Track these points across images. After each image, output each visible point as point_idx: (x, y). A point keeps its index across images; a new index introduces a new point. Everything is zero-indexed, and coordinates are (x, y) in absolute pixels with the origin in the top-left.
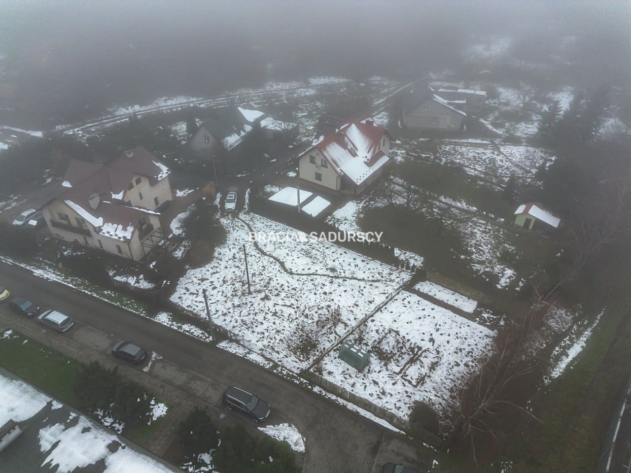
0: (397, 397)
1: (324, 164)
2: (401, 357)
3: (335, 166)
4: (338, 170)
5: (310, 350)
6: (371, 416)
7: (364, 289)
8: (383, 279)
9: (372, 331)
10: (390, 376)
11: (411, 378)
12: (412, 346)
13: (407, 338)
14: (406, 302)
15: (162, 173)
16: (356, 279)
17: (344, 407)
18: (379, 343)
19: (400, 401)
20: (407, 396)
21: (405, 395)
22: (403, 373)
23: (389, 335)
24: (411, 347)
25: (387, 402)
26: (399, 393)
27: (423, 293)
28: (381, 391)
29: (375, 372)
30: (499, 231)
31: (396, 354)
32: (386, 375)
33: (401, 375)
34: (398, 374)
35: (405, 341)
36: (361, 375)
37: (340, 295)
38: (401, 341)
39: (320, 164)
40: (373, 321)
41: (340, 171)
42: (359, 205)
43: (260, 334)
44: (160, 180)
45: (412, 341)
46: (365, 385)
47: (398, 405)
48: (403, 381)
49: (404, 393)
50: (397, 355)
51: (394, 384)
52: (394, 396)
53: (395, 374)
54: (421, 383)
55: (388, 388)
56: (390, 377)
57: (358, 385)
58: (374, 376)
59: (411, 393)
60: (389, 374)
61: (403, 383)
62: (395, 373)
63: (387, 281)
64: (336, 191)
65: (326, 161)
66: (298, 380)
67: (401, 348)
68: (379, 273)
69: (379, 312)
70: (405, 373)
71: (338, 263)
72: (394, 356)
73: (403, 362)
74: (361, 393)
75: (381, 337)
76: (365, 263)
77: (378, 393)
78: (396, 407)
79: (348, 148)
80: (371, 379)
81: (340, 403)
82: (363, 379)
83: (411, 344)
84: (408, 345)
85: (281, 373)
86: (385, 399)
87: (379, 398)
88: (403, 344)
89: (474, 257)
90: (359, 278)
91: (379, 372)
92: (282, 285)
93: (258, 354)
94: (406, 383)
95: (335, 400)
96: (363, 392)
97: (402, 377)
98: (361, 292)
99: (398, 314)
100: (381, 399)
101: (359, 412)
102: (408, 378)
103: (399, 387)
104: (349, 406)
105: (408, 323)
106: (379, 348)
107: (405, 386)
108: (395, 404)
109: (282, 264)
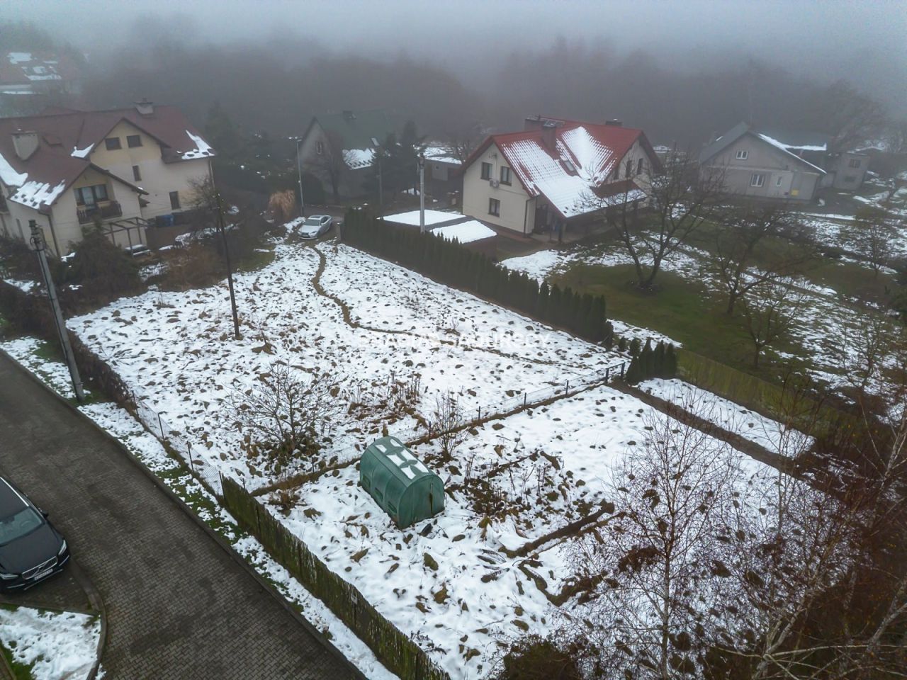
0: (480, 617)
1: (505, 179)
2: (543, 517)
3: (523, 176)
4: (530, 185)
5: (296, 456)
6: (361, 657)
7: (506, 370)
8: (563, 362)
9: (485, 445)
10: (486, 555)
11: (551, 573)
12: (587, 499)
13: (578, 476)
14: (604, 407)
15: (195, 150)
16: (498, 352)
17: (297, 608)
18: (492, 474)
19: (484, 631)
20: (516, 623)
21: (513, 617)
22: (528, 555)
23: (528, 462)
24: (583, 501)
25: (438, 626)
26: (493, 607)
27: (658, 399)
28: (438, 589)
29: (445, 536)
30: (889, 329)
31: (529, 508)
32: (473, 550)
33: (519, 559)
34: (511, 555)
35: (570, 484)
36: (400, 536)
37: (442, 371)
38: (558, 481)
39: (498, 178)
40: (497, 427)
41: (532, 187)
42: (563, 257)
43: (198, 406)
44: (187, 160)
45: (593, 487)
46: (395, 562)
47: (472, 643)
48: (523, 577)
49: (511, 611)
50: (532, 512)
51: (486, 579)
52: (473, 613)
53: (504, 555)
54: (579, 594)
55: (465, 586)
56: (486, 558)
57: (372, 560)
58: (435, 546)
59: (534, 618)
60: (485, 551)
61: (519, 584)
62: (503, 549)
63: (572, 366)
64: (524, 235)
65: (511, 171)
66: (213, 512)
67: (553, 497)
68: (557, 352)
69: (524, 414)
70: (536, 556)
71: (471, 323)
72: (521, 510)
73: (542, 530)
74: (370, 582)
75: (502, 462)
76: (532, 333)
77: (425, 593)
78: (462, 648)
79: (560, 158)
80: (421, 551)
81: (288, 595)
82: (399, 547)
83: (585, 493)
84: (574, 494)
85: (182, 488)
86: (437, 614)
87: (420, 607)
88: (559, 488)
89: (815, 358)
90: (504, 352)
91: (459, 538)
92: (321, 338)
93: (158, 439)
94: (530, 586)
95: (281, 585)
96: (380, 581)
97: (521, 567)
98: (496, 374)
99: (576, 427)
100: (424, 611)
101: (330, 636)
102: (541, 572)
103: (502, 591)
104: (311, 610)
105: (593, 447)
106: (486, 485)
107: (521, 592)
108: (465, 639)
109: (346, 311)
